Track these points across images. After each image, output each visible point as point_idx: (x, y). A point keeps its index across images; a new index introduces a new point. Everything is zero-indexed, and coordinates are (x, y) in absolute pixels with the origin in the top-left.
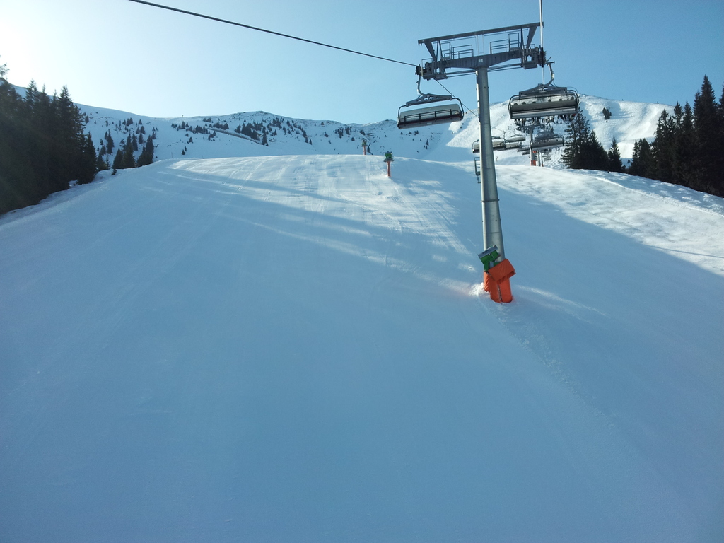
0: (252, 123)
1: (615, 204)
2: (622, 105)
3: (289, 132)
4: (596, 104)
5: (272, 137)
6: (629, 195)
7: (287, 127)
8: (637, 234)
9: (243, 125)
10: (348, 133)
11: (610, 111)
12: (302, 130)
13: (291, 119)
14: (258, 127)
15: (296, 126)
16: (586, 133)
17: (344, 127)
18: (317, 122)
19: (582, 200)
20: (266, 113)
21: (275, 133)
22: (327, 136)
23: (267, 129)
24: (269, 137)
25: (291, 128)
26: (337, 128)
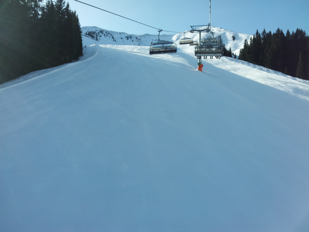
0: (91, 31)
1: (227, 64)
2: (240, 35)
3: (107, 36)
4: (230, 33)
5: (99, 38)
6: (231, 63)
7: (106, 34)
8: (230, 71)
9: (88, 32)
10: (131, 38)
11: (235, 37)
12: (112, 35)
13: (107, 30)
14: (94, 33)
15: (109, 34)
16: (222, 44)
17: (129, 35)
18: (118, 32)
19: (218, 63)
20: (97, 27)
21: (101, 36)
22: (122, 39)
23: (97, 34)
24: (98, 37)
25: (107, 34)
26: (126, 35)
